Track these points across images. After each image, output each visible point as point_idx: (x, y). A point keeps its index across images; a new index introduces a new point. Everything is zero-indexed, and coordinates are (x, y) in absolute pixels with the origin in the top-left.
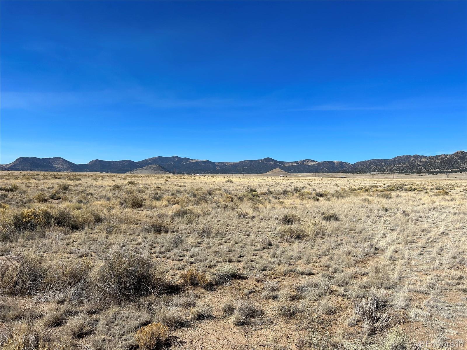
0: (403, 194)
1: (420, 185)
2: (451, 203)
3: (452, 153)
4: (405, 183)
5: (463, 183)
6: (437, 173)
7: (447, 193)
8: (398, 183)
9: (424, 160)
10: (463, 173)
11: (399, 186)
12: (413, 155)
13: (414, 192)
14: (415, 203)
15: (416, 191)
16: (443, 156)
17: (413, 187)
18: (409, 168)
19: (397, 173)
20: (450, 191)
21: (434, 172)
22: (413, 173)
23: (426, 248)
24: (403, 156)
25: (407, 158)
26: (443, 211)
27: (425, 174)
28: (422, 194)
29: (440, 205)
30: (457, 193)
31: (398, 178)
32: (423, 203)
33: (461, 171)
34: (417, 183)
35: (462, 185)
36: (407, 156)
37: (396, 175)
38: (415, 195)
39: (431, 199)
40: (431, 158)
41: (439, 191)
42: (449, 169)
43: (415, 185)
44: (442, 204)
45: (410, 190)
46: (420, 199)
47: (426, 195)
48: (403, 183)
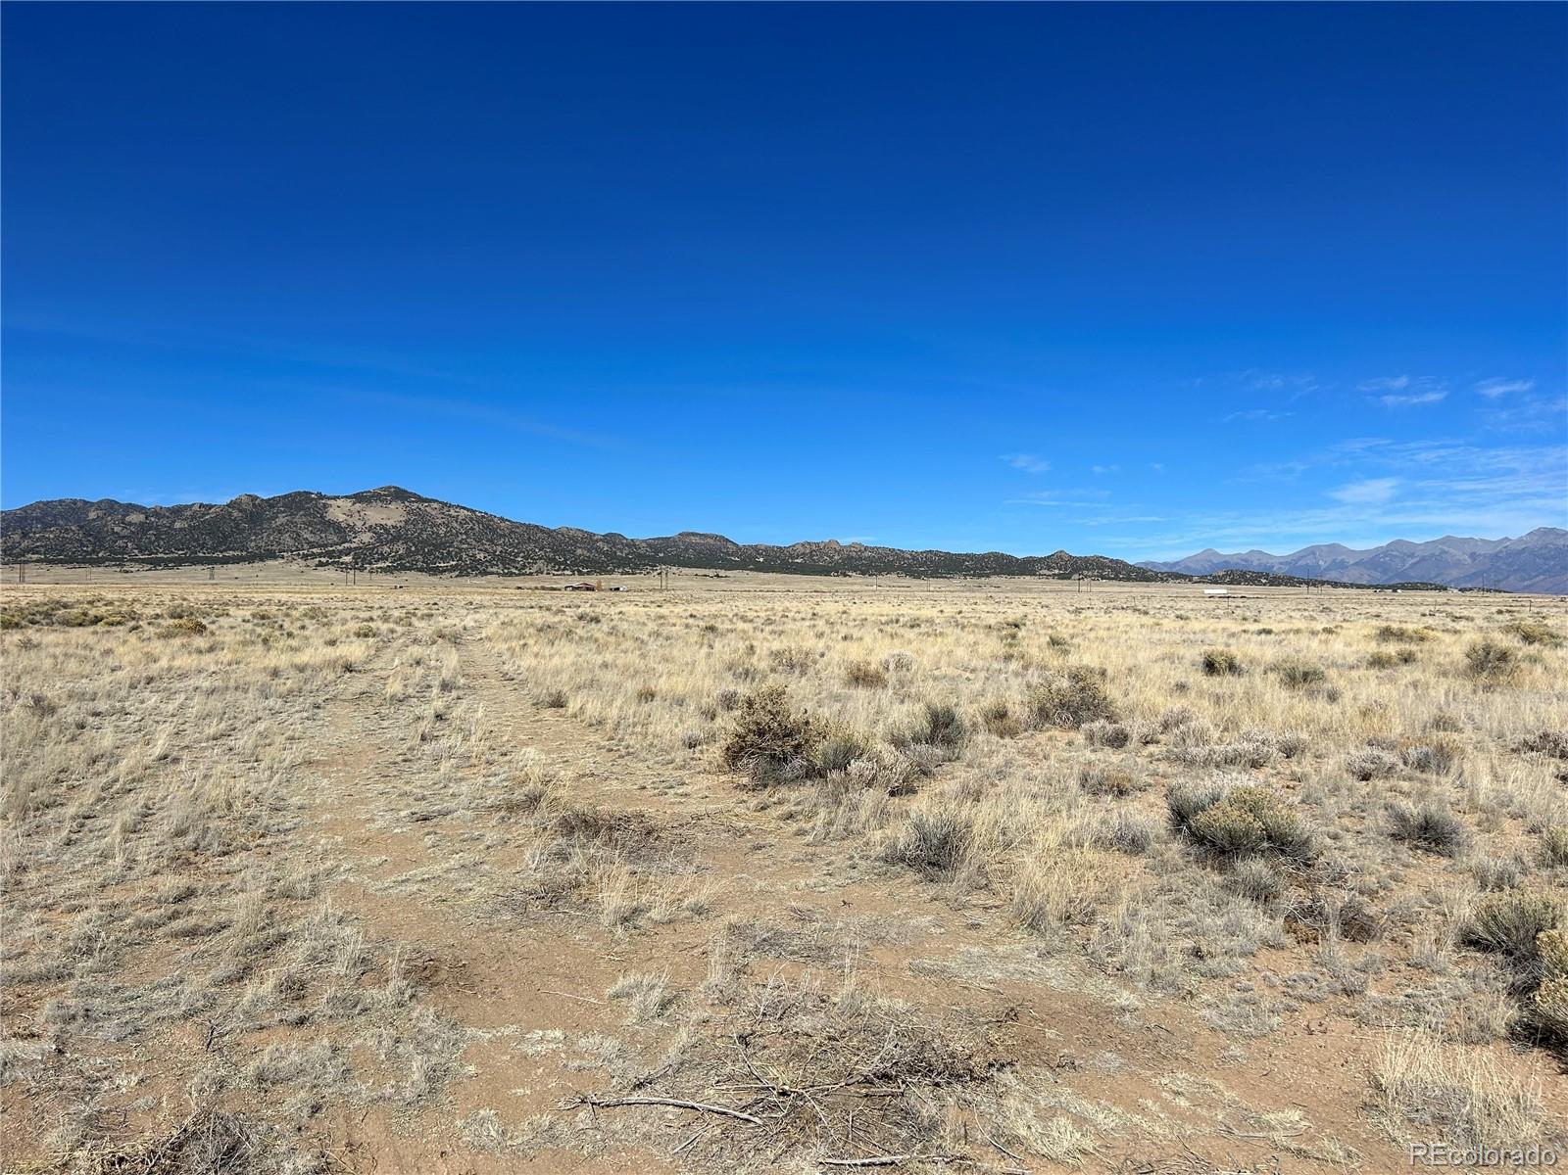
0: (50, 638)
1: (116, 603)
2: (208, 658)
3: (224, 501)
4: (65, 600)
5: (255, 595)
6: (179, 562)
7: (200, 629)
8: (39, 598)
9: (136, 518)
10: (258, 564)
11: (41, 609)
12: (95, 501)
13: (91, 629)
14: (87, 668)
15: (100, 627)
16: (196, 508)
17: (92, 612)
18: (82, 545)
19: (37, 561)
20: (213, 622)
21: (171, 560)
22: (98, 562)
23: (95, 817)
24: (60, 501)
25: (74, 510)
26: (177, 685)
27: (137, 566)
28: (121, 634)
29: (170, 669)
30: (232, 628)
31: (39, 579)
32: (117, 664)
33: (251, 558)
34: (110, 596)
35: (250, 602)
36: (75, 502)
37: (31, 570)
38: (91, 640)
39: (145, 650)
40: (157, 513)
41: (177, 621)
42: (215, 550)
43: (99, 604)
44: (177, 663)
45: (79, 621)
46: (108, 652)
47: (133, 638)
48: (56, 597)
